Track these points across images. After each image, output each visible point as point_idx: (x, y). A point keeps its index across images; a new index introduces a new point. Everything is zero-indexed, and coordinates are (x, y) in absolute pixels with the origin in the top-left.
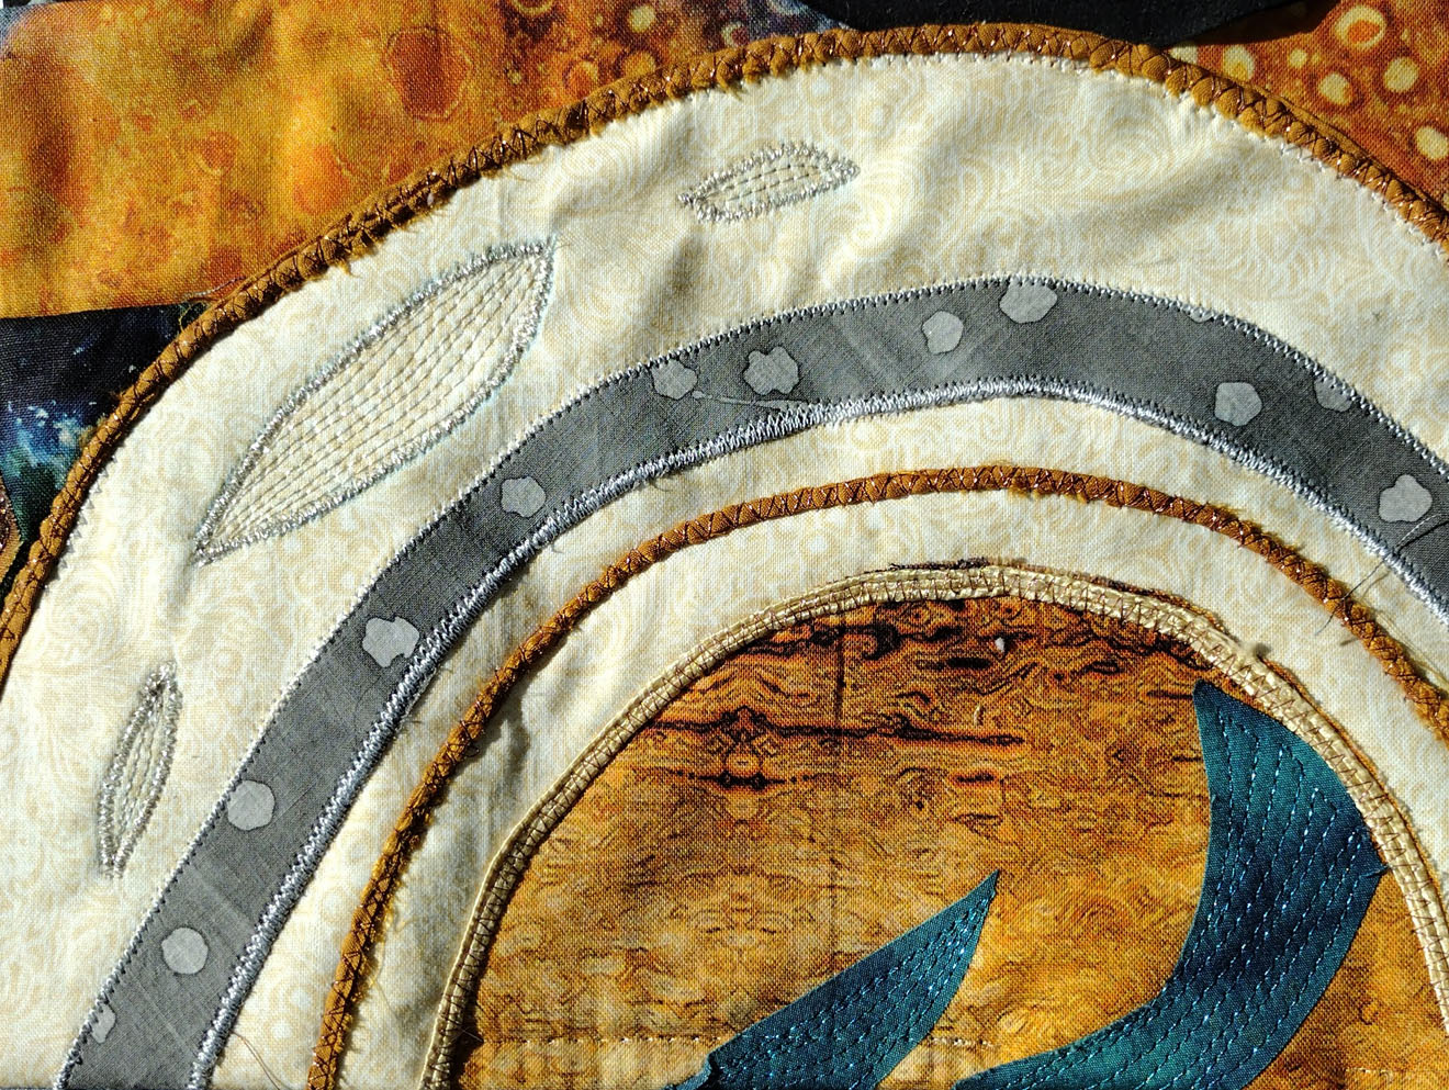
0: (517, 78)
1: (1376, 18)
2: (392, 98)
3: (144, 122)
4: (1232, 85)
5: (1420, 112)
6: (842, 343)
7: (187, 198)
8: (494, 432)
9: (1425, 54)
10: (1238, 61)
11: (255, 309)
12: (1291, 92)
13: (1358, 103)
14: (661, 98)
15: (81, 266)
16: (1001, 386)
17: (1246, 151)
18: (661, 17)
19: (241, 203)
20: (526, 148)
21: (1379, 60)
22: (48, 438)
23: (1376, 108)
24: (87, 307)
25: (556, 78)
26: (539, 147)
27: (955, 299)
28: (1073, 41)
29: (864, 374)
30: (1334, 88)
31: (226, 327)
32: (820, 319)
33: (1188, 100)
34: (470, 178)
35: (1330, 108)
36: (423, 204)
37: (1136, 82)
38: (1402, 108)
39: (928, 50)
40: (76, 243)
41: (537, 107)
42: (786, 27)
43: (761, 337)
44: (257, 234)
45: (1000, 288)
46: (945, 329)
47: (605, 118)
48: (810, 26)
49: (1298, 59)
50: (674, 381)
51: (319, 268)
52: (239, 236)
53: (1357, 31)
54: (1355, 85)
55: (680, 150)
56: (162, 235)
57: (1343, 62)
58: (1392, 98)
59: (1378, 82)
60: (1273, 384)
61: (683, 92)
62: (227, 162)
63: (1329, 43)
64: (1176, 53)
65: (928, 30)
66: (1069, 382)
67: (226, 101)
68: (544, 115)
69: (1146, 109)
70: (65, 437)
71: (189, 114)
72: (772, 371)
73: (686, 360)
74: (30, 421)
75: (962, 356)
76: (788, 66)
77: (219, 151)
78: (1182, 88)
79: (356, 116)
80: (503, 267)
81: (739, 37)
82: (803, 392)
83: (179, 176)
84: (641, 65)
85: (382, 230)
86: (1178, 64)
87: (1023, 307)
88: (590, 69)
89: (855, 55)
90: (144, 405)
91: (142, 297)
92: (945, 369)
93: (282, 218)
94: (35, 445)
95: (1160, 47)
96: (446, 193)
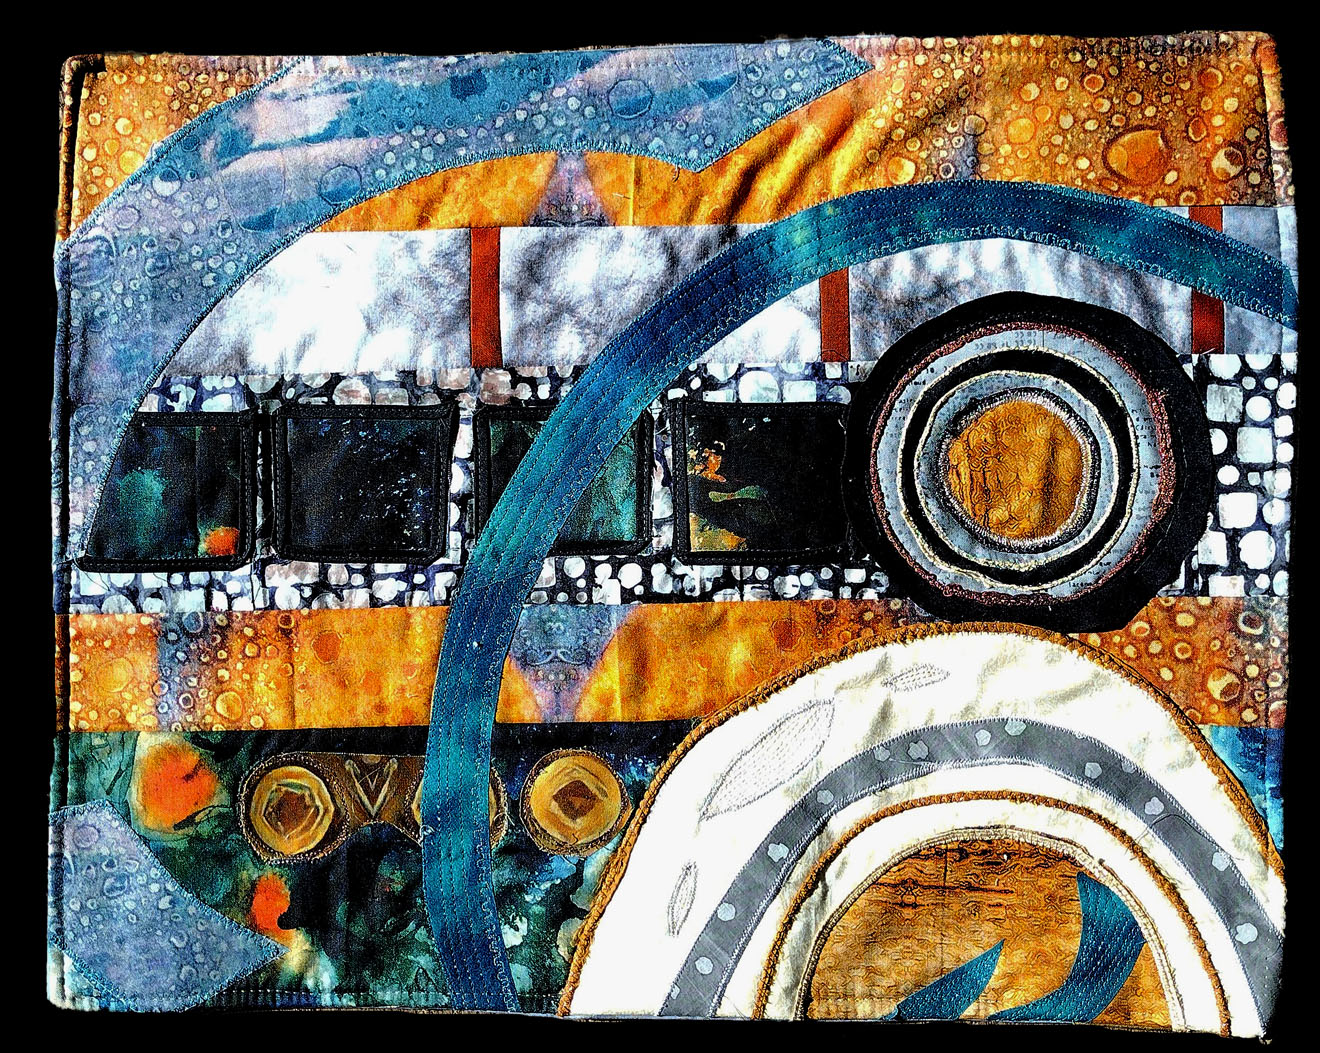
0: (820, 636)
1: (1147, 626)
2: (773, 643)
3: (676, 648)
4: (1092, 649)
5: (1162, 662)
6: (945, 740)
7: (694, 679)
8: (815, 772)
9: (1165, 639)
10: (1094, 639)
11: (721, 723)
12: (1114, 651)
13: (1139, 657)
14: (875, 645)
15: (652, 703)
16: (1006, 760)
17: (1097, 675)
18: (876, 616)
19: (715, 682)
20: (823, 663)
21: (1148, 640)
22: (643, 770)
23: (1146, 660)
24: (655, 719)
25: (835, 636)
26: (828, 663)
27: (987, 725)
28: (1032, 628)
29: (954, 753)
30: (1130, 651)
31: (709, 730)
32: (935, 731)
33: (1075, 652)
34: (803, 675)
35: (1129, 659)
36: (785, 684)
37: (1056, 646)
38: (1155, 660)
39: (976, 631)
40: (650, 693)
41: (827, 647)
42: (922, 620)
43: (914, 737)
44: (721, 694)
45: (1004, 722)
46: (984, 737)
47: (854, 652)
48: (932, 621)
49: (1117, 639)
50: (882, 755)
51: (745, 708)
52: (714, 694)
53: (1139, 630)
54: (1138, 650)
55: (883, 666)
56: (685, 693)
57: (1134, 641)
58: (1151, 655)
59: (1147, 649)
60: (1106, 764)
61: (884, 644)
62: (709, 666)
63: (1128, 634)
64: (1071, 635)
65: (977, 623)
66: (1031, 758)
67: (707, 641)
68: (831, 651)
69: (1060, 657)
70: (649, 770)
71: (693, 646)
72: (918, 750)
73: (887, 746)
74: (635, 763)
75: (990, 748)
76: (923, 636)
77: (705, 661)
78: (1072, 649)
79: (759, 650)
80: (816, 708)
81: (905, 623)
82: (930, 758)
83: (691, 670)
84: (869, 633)
85: (769, 695)
86: (1072, 640)
87: (1013, 730)
88: (849, 634)
89: (950, 631)
90: (679, 759)
91: (677, 716)
92: (985, 752)
93: (731, 688)
94: (638, 773)
95: (1064, 634)
96: (793, 681)
